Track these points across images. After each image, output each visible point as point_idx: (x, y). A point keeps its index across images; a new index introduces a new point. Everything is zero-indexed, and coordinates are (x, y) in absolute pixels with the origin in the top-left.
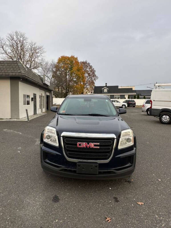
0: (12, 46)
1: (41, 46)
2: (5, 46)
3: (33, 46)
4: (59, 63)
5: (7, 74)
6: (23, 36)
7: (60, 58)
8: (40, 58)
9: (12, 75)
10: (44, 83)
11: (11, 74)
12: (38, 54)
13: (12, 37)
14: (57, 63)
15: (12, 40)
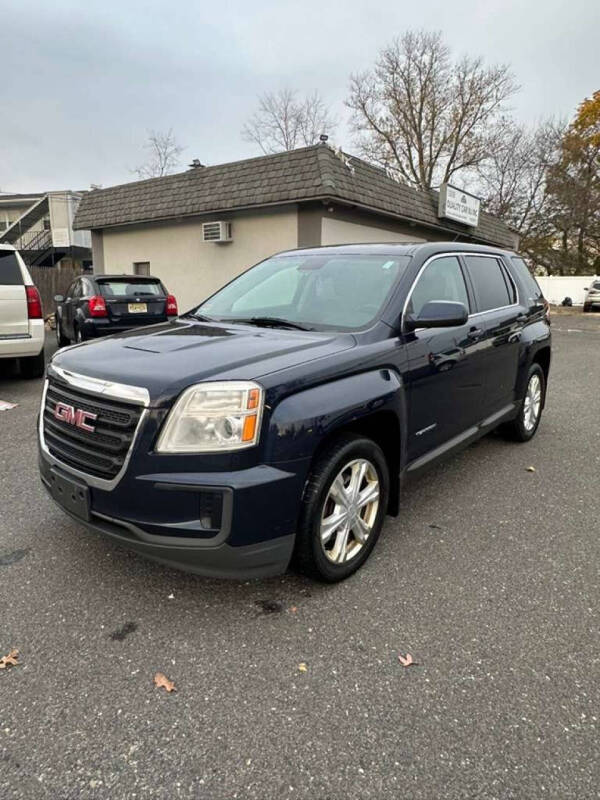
0: (392, 94)
1: (500, 68)
2: (370, 100)
3: (470, 77)
4: (581, 123)
5: (284, 195)
6: (431, 47)
7: (587, 102)
8: (492, 120)
9: (298, 198)
10: (440, 215)
11: (294, 194)
12: (486, 106)
13: (391, 62)
14: (575, 126)
15: (392, 73)
